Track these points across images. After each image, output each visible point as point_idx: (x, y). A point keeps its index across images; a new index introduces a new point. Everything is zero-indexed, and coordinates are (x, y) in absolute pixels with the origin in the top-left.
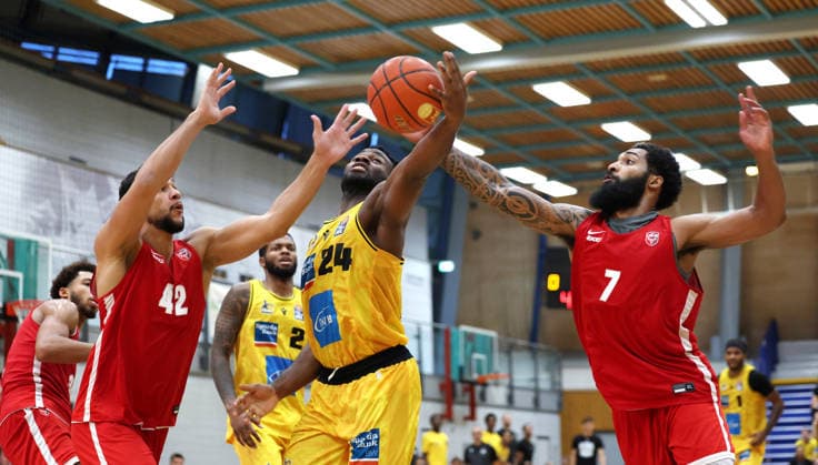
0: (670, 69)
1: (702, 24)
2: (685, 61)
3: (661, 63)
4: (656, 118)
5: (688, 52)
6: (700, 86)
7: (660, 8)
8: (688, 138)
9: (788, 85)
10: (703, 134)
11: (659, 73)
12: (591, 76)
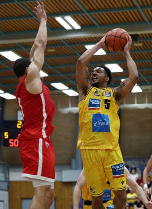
0: (57, 47)
1: (70, 28)
2: (63, 44)
3: (53, 45)
4: (50, 67)
5: (64, 40)
6: (69, 54)
7: (53, 21)
8: (64, 76)
9: (105, 55)
10: (70, 75)
11: (52, 48)
12: (24, 49)
